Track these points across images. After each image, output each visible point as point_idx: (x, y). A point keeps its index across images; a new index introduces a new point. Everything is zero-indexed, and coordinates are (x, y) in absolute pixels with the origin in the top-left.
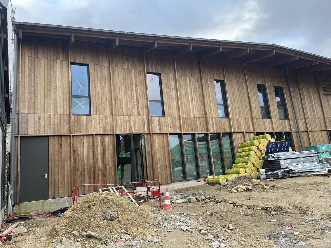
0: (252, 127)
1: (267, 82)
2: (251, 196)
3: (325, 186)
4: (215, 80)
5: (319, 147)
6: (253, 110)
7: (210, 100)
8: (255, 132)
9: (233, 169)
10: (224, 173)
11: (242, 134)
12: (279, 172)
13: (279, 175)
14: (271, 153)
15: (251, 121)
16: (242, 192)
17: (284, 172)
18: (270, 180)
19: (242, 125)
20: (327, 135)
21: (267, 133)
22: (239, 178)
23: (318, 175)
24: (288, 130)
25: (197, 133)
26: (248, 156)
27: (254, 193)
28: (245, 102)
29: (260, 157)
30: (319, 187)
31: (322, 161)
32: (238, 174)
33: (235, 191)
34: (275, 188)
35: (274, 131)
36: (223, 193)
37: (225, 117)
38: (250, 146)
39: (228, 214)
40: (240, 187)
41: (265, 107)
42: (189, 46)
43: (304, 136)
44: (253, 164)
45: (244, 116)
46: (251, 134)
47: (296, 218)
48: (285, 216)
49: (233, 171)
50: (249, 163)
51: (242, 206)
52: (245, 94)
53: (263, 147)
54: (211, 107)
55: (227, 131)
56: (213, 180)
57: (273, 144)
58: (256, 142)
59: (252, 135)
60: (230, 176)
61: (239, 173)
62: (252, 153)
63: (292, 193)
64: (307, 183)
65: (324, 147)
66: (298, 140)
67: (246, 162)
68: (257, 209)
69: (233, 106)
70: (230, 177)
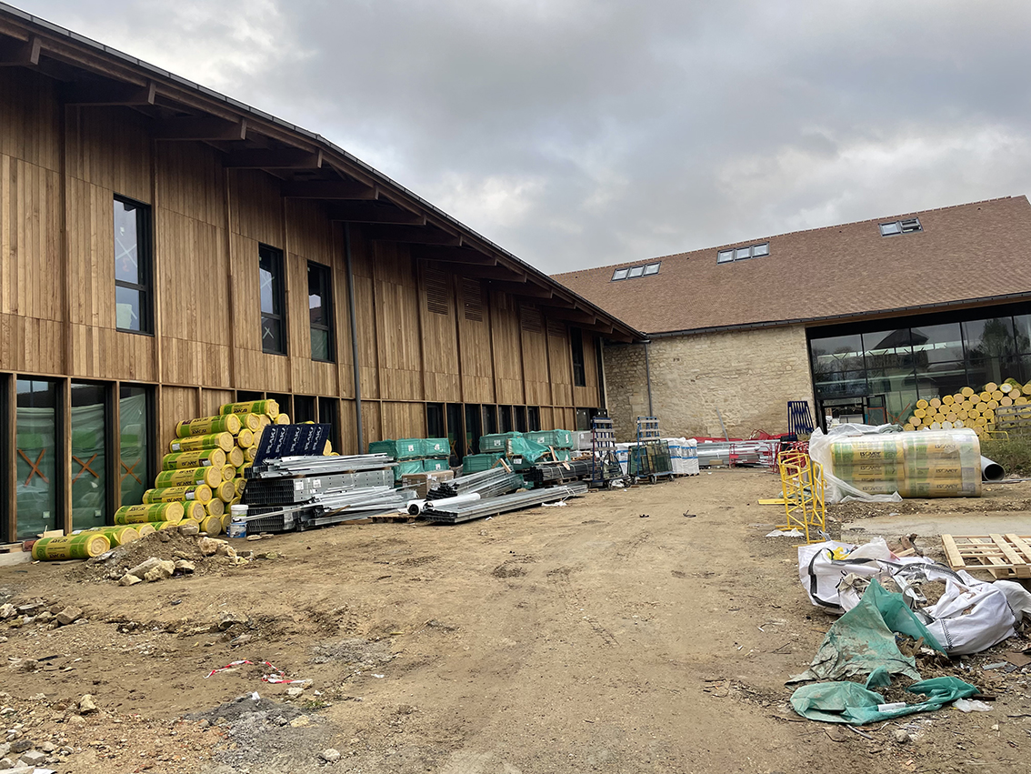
0: (227, 373)
1: (291, 245)
2: (184, 590)
3: (398, 547)
4: (117, 197)
5: (400, 445)
6: (239, 322)
7: (88, 262)
8: (236, 390)
9: (142, 506)
10: (108, 520)
11: (190, 392)
12: (287, 512)
13: (286, 521)
14: (272, 456)
15: (226, 354)
16: (158, 579)
17: (302, 512)
18: (259, 537)
19: (194, 363)
20: (422, 415)
21: (270, 396)
22: (157, 537)
23: (385, 520)
24: (330, 393)
25: (18, 375)
26: (202, 466)
27: (196, 581)
28: (215, 289)
29: (237, 468)
30: (380, 552)
31: (401, 482)
32: (157, 524)
33: (136, 579)
34: (264, 563)
35: (292, 394)
36: (92, 587)
37: (137, 328)
38: (213, 432)
39: (93, 660)
40: (152, 566)
41: (276, 317)
42: (27, 46)
43: (368, 412)
44: (213, 490)
45: (206, 336)
46: (222, 394)
47: (304, 645)
48: (275, 645)
49: (142, 512)
50: (200, 488)
51: (150, 626)
52: (219, 265)
53: (252, 439)
54: (88, 290)
55: (142, 377)
56: (62, 545)
57: (281, 431)
58: (232, 421)
59: (224, 400)
60: (126, 529)
61: (161, 519)
62: (216, 455)
63: (309, 573)
64: (355, 542)
65: (412, 447)
66: (351, 424)
67: (192, 484)
68: (197, 633)
69: (174, 299)
70: (126, 534)
